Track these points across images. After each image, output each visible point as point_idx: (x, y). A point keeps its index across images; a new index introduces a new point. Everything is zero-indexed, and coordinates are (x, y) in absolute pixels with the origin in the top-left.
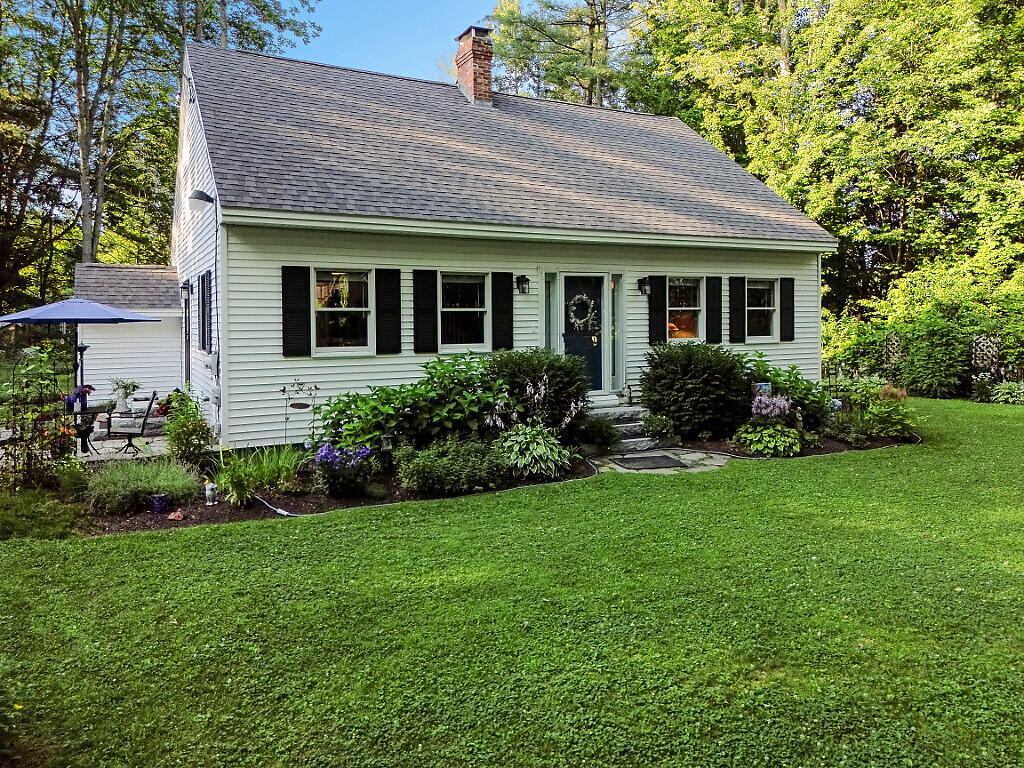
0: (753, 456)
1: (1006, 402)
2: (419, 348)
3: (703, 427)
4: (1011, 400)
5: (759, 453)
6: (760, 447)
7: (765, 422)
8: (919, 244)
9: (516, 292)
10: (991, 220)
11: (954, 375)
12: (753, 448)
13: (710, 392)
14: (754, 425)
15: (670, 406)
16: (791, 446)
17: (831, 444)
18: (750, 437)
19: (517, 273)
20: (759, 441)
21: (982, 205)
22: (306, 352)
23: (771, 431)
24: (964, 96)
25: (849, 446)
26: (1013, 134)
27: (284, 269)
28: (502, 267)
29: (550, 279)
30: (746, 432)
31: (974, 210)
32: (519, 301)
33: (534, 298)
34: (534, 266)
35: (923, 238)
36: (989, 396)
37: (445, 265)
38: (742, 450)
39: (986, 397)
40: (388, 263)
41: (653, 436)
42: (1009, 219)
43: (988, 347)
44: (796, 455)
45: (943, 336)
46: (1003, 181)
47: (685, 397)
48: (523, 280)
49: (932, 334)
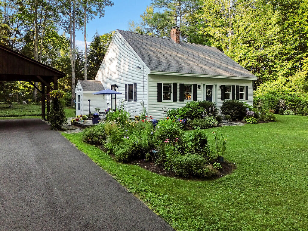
0: (248, 123)
1: (287, 114)
2: (180, 101)
3: (237, 117)
4: (288, 114)
5: (249, 123)
6: (249, 121)
7: (249, 116)
8: (263, 77)
9: (198, 88)
10: (280, 72)
11: (274, 108)
12: (248, 122)
13: (239, 110)
14: (247, 117)
15: (230, 113)
16: (255, 122)
17: (261, 121)
18: (247, 119)
19: (198, 84)
20: (249, 120)
21: (278, 68)
22: (161, 101)
23: (251, 118)
24: (274, 42)
25: (265, 122)
26: (285, 51)
27: (158, 83)
28: (195, 83)
29: (204, 85)
30: (246, 118)
31: (277, 69)
32: (198, 90)
33: (201, 90)
34: (201, 83)
35: (264, 76)
36: (283, 113)
37: (185, 82)
38: (245, 122)
39: (282, 113)
40: (175, 82)
41: (227, 120)
42: (285, 72)
43: (282, 102)
44: (256, 123)
45: (272, 99)
46: (283, 63)
47: (233, 111)
48: (199, 86)
49: (269, 99)
